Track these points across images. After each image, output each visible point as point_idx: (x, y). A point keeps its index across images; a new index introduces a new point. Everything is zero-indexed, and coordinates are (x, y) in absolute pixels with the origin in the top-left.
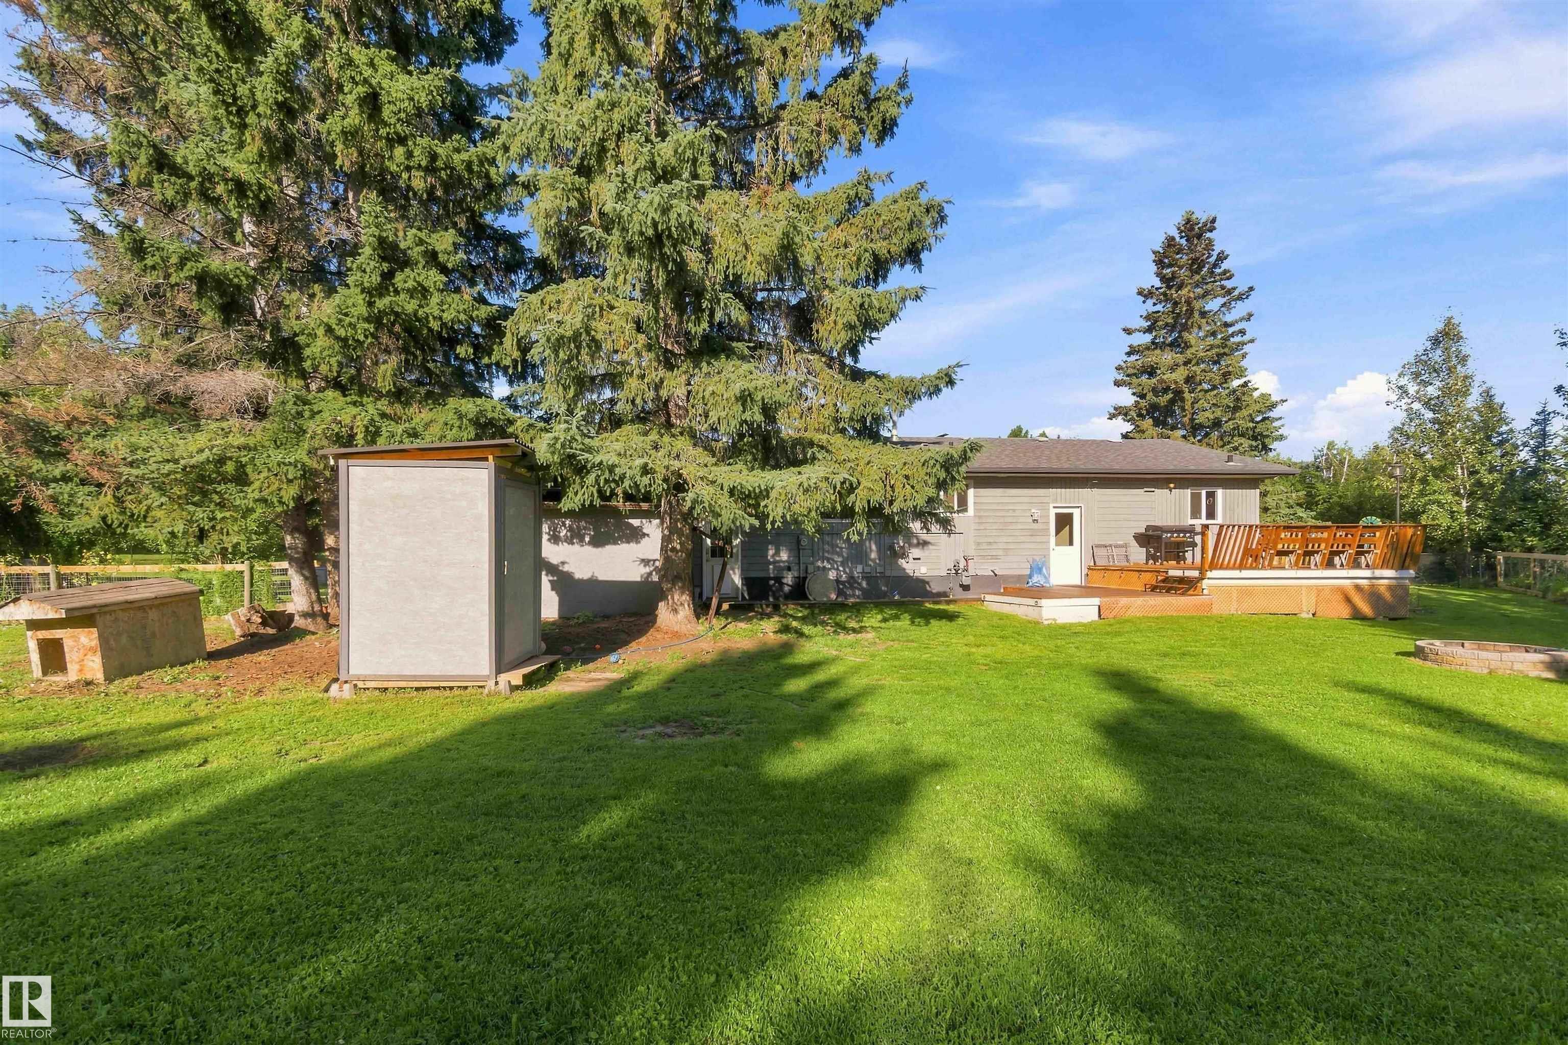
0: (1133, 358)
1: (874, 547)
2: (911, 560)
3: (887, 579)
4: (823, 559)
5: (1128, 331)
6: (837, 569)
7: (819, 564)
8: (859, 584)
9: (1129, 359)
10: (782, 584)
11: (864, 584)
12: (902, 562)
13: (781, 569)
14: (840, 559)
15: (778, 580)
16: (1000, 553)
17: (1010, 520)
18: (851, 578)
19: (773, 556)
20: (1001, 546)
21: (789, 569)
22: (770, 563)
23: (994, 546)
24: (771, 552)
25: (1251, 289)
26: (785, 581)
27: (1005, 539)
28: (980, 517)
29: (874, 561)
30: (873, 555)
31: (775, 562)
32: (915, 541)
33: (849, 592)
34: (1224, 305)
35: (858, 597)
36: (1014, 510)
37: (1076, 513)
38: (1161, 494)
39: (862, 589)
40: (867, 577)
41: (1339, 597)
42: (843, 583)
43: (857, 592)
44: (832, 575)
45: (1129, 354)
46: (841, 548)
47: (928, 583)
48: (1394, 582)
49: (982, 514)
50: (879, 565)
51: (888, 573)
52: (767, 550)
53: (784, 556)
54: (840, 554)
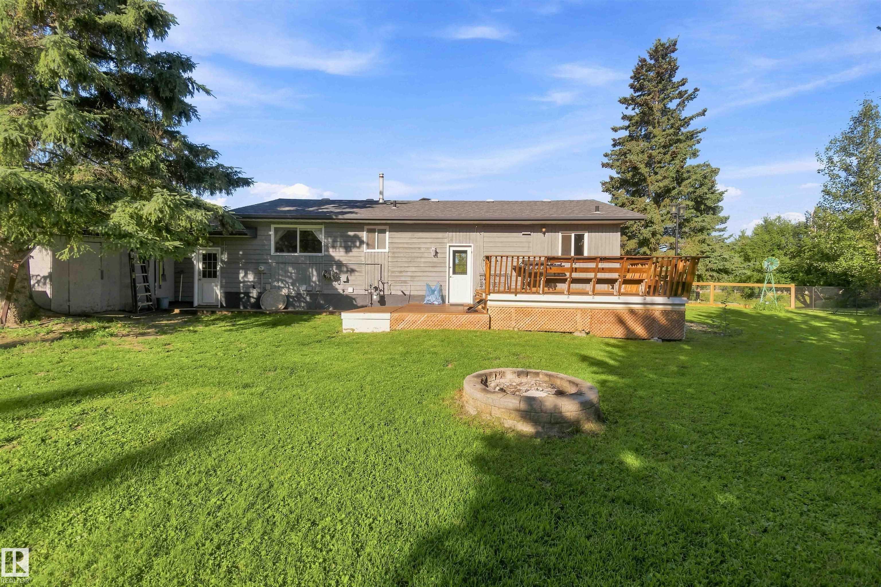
0: (618, 148)
1: (315, 273)
2: (342, 283)
3: (326, 296)
4: (278, 280)
5: (615, 130)
6: (289, 288)
7: (276, 284)
8: (305, 298)
9: (615, 149)
10: (249, 297)
11: (308, 299)
12: (335, 284)
13: (248, 287)
14: (290, 281)
15: (247, 294)
16: (408, 279)
17: (416, 255)
18: (299, 295)
19: (243, 278)
20: (409, 274)
21: (254, 287)
22: (241, 282)
23: (404, 274)
24: (242, 275)
25: (696, 90)
26: (251, 295)
27: (414, 269)
28: (394, 253)
29: (315, 282)
30: (314, 279)
31: (244, 282)
32: (345, 269)
33: (297, 304)
34: (678, 105)
35: (303, 307)
36: (419, 248)
37: (469, 250)
38: (536, 237)
39: (306, 302)
40: (309, 293)
41: (612, 319)
42: (293, 297)
43: (303, 304)
44: (285, 292)
45: (614, 145)
46: (291, 273)
47: (354, 299)
48: (669, 308)
49: (395, 250)
50: (319, 286)
51: (326, 292)
52: (238, 274)
53: (251, 277)
54: (291, 277)
